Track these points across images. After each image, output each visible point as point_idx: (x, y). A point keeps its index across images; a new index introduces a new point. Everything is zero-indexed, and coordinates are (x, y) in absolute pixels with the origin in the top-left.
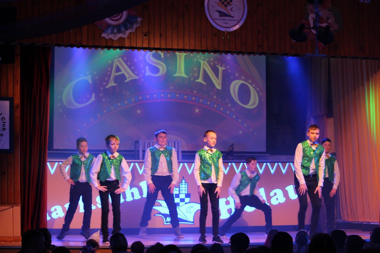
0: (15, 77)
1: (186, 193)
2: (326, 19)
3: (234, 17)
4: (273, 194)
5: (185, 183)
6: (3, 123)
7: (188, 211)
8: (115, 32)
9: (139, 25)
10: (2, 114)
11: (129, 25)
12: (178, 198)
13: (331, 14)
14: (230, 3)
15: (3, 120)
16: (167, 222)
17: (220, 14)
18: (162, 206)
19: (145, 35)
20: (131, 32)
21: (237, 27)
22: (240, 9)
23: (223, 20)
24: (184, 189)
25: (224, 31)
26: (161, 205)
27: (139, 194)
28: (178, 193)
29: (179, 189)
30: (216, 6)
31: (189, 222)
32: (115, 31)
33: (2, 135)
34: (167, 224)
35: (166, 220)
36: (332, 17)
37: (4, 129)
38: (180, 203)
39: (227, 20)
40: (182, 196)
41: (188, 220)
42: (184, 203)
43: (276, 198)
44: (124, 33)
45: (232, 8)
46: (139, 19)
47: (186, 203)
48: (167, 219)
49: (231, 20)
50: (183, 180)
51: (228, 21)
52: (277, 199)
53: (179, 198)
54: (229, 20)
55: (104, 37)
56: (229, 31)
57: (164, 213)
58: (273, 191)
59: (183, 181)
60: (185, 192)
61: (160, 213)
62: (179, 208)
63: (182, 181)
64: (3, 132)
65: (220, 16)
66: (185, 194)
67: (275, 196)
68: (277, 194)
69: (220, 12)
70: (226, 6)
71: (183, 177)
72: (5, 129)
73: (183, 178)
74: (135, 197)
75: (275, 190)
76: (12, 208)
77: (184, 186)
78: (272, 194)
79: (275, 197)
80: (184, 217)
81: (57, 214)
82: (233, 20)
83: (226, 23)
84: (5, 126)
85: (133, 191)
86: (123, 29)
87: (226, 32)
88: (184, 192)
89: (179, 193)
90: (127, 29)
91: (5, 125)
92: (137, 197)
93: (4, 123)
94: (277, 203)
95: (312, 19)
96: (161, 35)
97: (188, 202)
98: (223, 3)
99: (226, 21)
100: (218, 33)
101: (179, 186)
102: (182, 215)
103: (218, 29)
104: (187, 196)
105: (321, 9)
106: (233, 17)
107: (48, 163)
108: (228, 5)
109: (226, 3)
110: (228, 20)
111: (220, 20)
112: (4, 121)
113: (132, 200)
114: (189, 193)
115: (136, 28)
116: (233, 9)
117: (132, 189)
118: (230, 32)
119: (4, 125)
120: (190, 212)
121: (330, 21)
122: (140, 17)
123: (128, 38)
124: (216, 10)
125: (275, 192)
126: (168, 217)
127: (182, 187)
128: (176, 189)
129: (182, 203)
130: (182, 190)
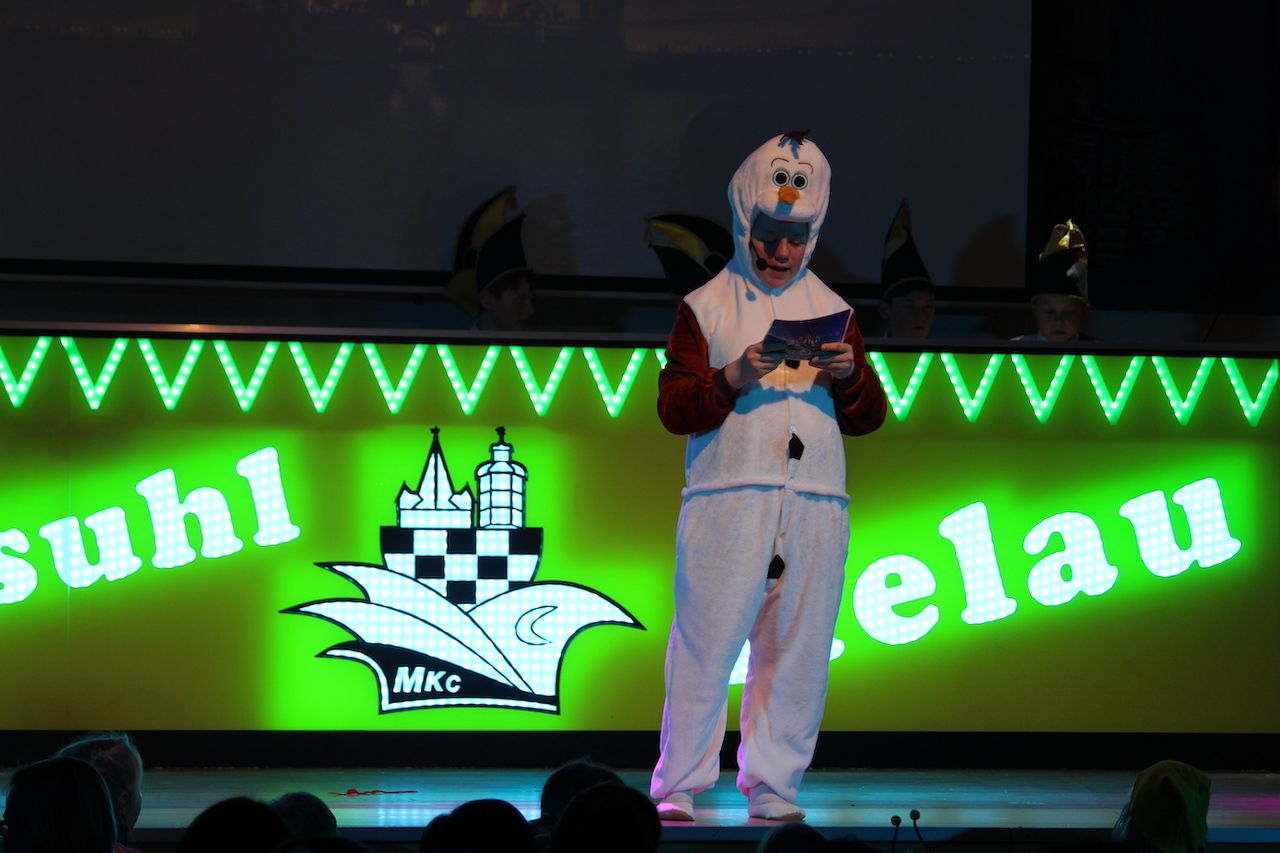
1: (518, 522)
4: (1044, 544)
5: (510, 462)
7: (525, 633)
12: (470, 558)
16: (402, 697)
18: (372, 601)
24: (502, 499)
26: (362, 596)
27: (229, 527)
28: (467, 524)
29: (476, 502)
31: (531, 697)
34: (395, 706)
35: (391, 684)
38: (481, 584)
40: (492, 543)
41: (526, 689)
42: (503, 584)
43: (1058, 567)
47: (515, 586)
48: (398, 680)
50: (502, 447)
52: (1067, 573)
57: (384, 642)
58: (1046, 522)
59: (502, 454)
60: (512, 517)
61: (358, 644)
62: (473, 614)
63: (492, 452)
66: (511, 532)
67: (1057, 555)
68: (1067, 539)
71: (501, 431)
73: (496, 439)
74: (206, 545)
75: (1056, 518)
77: (504, 486)
78: (1035, 541)
79: (1055, 561)
80: (503, 667)
85: (194, 510)
88: (505, 522)
89: (476, 527)
92: (222, 543)
94: (1067, 598)
97: (527, 579)
101: (474, 487)
102: (491, 655)
113: (191, 556)
114: (529, 524)
117: (193, 496)
120: (537, 641)
125: (1056, 529)
126: (406, 669)
127: (491, 491)
128: (456, 499)
129: (491, 582)
130: (491, 507)
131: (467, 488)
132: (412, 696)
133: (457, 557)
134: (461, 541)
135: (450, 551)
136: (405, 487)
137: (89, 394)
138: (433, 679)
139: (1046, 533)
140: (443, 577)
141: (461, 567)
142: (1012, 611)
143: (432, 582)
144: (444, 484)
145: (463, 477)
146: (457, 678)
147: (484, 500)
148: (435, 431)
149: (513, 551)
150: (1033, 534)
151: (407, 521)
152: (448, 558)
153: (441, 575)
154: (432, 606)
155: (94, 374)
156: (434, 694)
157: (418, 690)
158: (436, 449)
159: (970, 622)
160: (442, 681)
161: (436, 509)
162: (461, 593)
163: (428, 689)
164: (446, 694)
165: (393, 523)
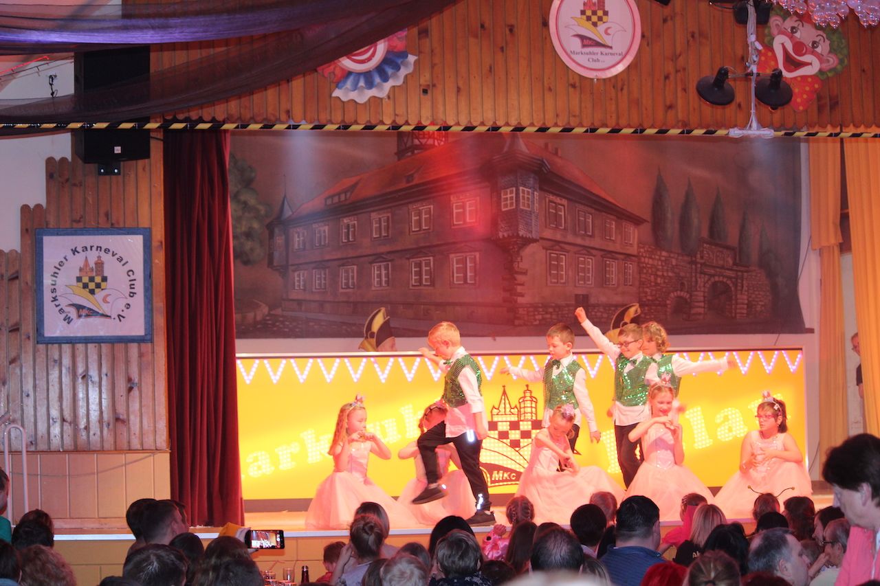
0: (154, 186)
1: (534, 418)
2: (810, 45)
3: (614, 48)
4: (722, 419)
5: (531, 397)
6: (130, 281)
8: (362, 86)
9: (411, 69)
10: (127, 262)
11: (390, 71)
12: (518, 432)
13: (822, 36)
14: (605, 18)
15: (129, 276)
16: (495, 481)
17: (582, 41)
19: (425, 91)
20: (394, 84)
21: (620, 68)
22: (625, 31)
23: (590, 53)
24: (529, 410)
25: (592, 77)
28: (516, 419)
29: (519, 412)
30: (574, 25)
32: (362, 83)
33: (128, 306)
34: (493, 485)
35: (491, 477)
36: (824, 41)
37: (132, 295)
38: (522, 440)
39: (597, 54)
42: (530, 440)
43: (727, 427)
44: (379, 87)
45: (609, 28)
46: (412, 59)
48: (493, 476)
49: (606, 54)
50: (528, 391)
51: (599, 56)
52: (730, 430)
53: (519, 429)
54: (602, 53)
55: (339, 98)
56: (604, 77)
57: (488, 462)
58: (722, 411)
59: (528, 394)
60: (532, 416)
62: (520, 451)
63: (524, 393)
64: (130, 300)
65: (584, 46)
66: (532, 422)
67: (726, 423)
68: (730, 417)
69: (582, 38)
70: (595, 24)
71: (527, 386)
72: (135, 293)
73: (526, 388)
75: (726, 410)
76: (152, 458)
77: (529, 405)
78: (719, 418)
79: (726, 425)
81: (259, 468)
82: (611, 54)
83: (595, 61)
84: (134, 288)
86: (377, 80)
87: (597, 79)
88: (530, 418)
89: (520, 420)
90: (385, 78)
91: (134, 285)
93: (132, 282)
94: (730, 438)
95: (781, 46)
96: (459, 90)
98: (589, 19)
99: (595, 57)
100: (580, 84)
101: (518, 406)
103: (579, 73)
104: (537, 424)
105: (799, 25)
106: (611, 48)
107: (238, 362)
108: (599, 23)
109: (594, 19)
110: (599, 54)
111: (582, 54)
112: (132, 277)
114: (539, 418)
115: (406, 77)
116: (609, 31)
118: (604, 80)
119: (132, 286)
121: (819, 50)
122: (412, 54)
123: (389, 97)
124: (575, 33)
125: (726, 414)
126: (496, 472)
127: (524, 407)
128: (512, 410)
129: (526, 440)
130: (525, 413)
131: (516, 407)
132: (499, 481)
133: (513, 431)
134: (514, 426)
135: (511, 429)
136: (494, 407)
137: (381, 377)
138: (506, 475)
139: (722, 415)
140: (508, 438)
141: (515, 435)
142: (711, 443)
143: (505, 441)
144: (508, 406)
145: (514, 402)
146: (514, 474)
147: (522, 410)
148: (504, 386)
149: (533, 429)
150: (718, 416)
151: (495, 419)
152: (510, 432)
153: (507, 438)
154: (505, 449)
155: (383, 371)
156: (506, 480)
157: (501, 479)
158: (504, 393)
159: (696, 448)
160: (509, 476)
161: (505, 414)
162: (515, 444)
163: (504, 478)
164: (511, 480)
165: (490, 420)
